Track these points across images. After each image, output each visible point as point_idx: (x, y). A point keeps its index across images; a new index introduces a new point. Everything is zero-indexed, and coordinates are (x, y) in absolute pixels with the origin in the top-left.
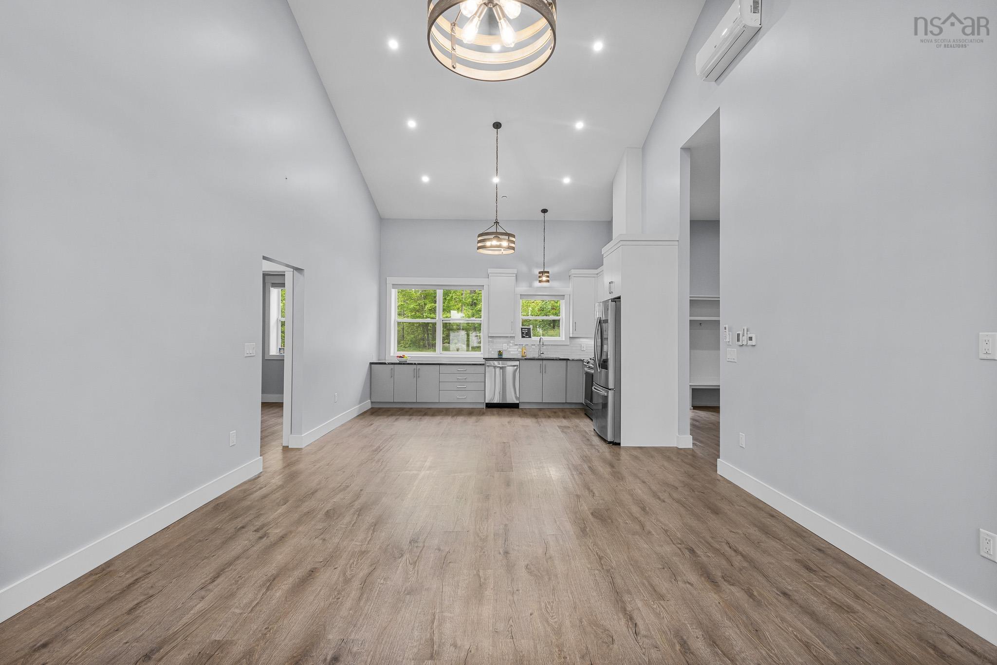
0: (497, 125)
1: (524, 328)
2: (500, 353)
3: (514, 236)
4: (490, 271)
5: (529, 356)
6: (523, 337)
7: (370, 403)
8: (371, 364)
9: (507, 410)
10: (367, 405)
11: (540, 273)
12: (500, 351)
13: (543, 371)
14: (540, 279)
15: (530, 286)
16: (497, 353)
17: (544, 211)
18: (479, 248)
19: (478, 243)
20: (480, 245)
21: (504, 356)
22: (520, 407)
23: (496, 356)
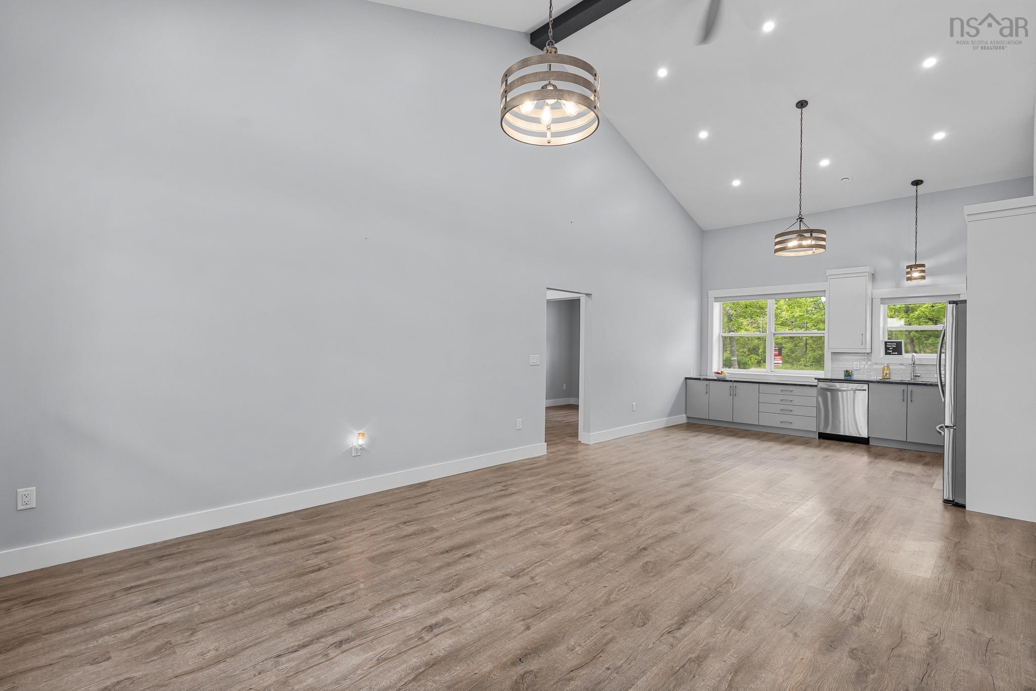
0: (802, 104)
1: (889, 342)
2: (848, 373)
3: (823, 232)
4: (829, 272)
5: (894, 378)
6: (887, 353)
7: (685, 418)
8: (686, 378)
9: (846, 444)
10: (682, 419)
11: (908, 267)
12: (847, 371)
13: (907, 399)
14: (909, 275)
15: (898, 286)
16: (843, 373)
17: (917, 183)
18: (776, 251)
19: (776, 245)
20: (778, 247)
21: (856, 377)
22: (870, 444)
23: (842, 377)
